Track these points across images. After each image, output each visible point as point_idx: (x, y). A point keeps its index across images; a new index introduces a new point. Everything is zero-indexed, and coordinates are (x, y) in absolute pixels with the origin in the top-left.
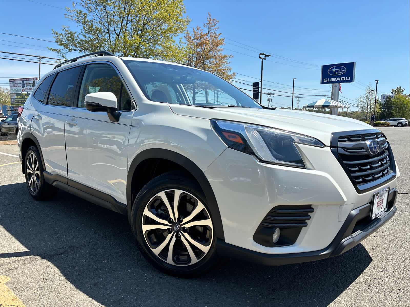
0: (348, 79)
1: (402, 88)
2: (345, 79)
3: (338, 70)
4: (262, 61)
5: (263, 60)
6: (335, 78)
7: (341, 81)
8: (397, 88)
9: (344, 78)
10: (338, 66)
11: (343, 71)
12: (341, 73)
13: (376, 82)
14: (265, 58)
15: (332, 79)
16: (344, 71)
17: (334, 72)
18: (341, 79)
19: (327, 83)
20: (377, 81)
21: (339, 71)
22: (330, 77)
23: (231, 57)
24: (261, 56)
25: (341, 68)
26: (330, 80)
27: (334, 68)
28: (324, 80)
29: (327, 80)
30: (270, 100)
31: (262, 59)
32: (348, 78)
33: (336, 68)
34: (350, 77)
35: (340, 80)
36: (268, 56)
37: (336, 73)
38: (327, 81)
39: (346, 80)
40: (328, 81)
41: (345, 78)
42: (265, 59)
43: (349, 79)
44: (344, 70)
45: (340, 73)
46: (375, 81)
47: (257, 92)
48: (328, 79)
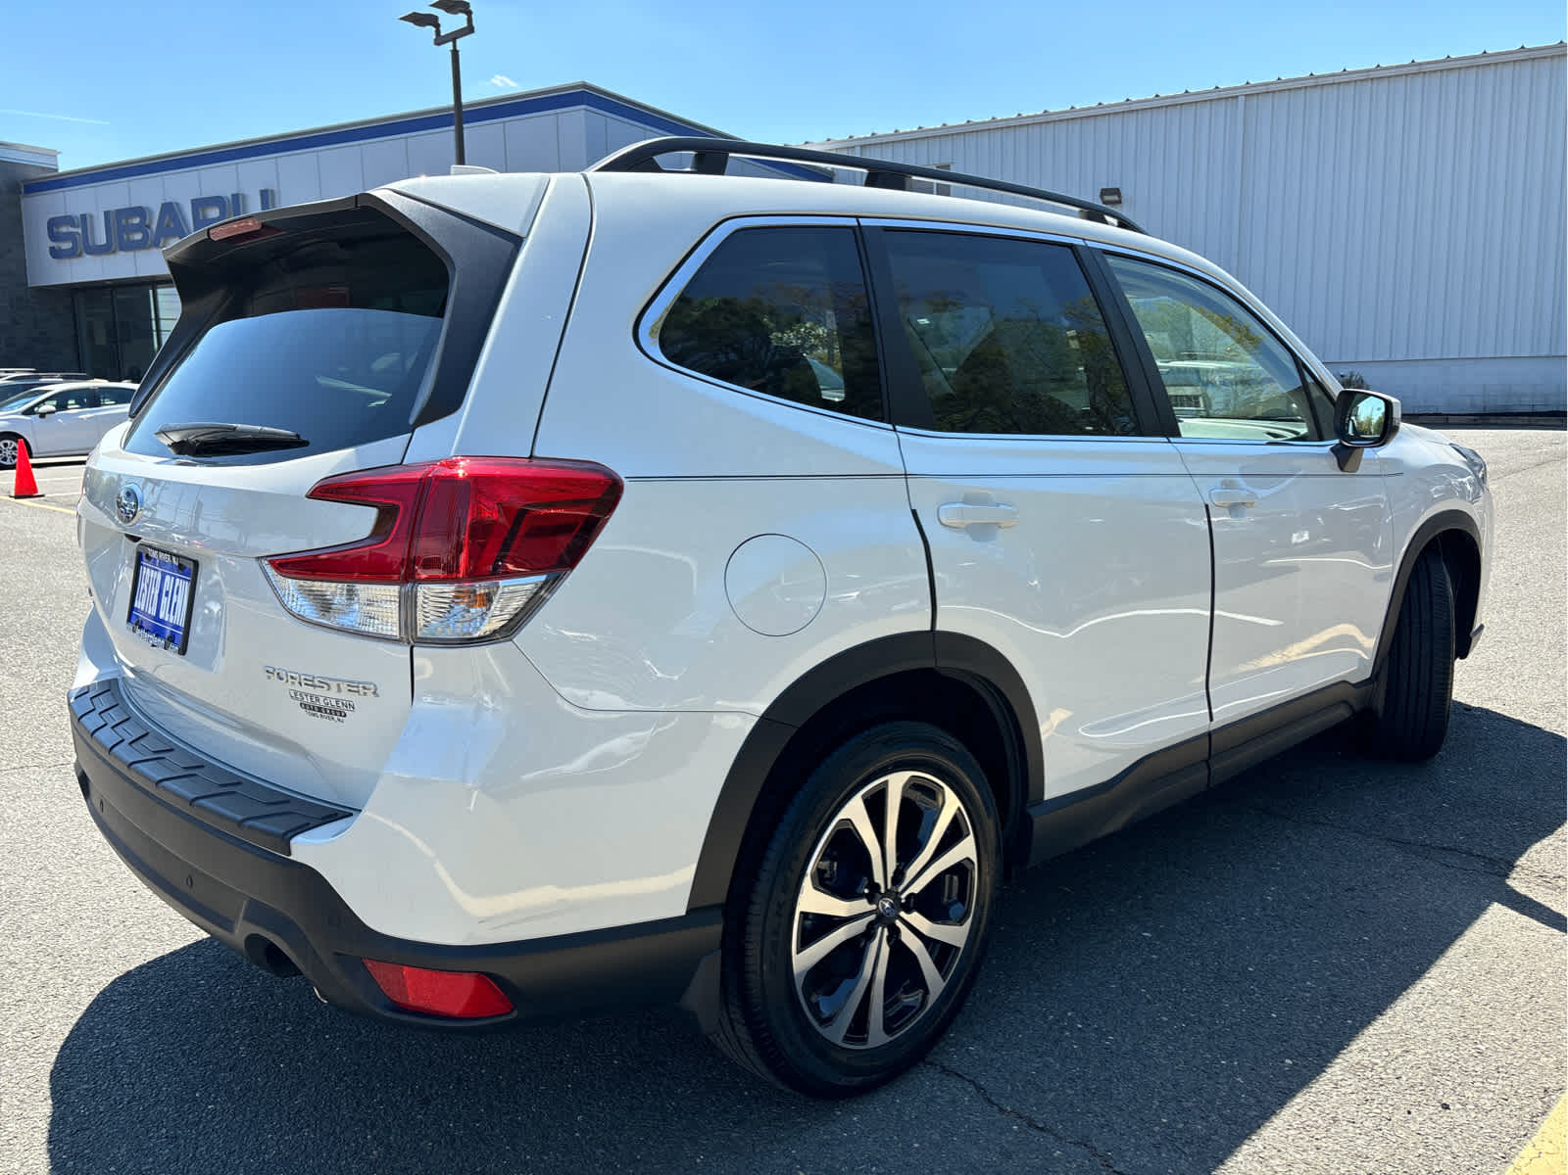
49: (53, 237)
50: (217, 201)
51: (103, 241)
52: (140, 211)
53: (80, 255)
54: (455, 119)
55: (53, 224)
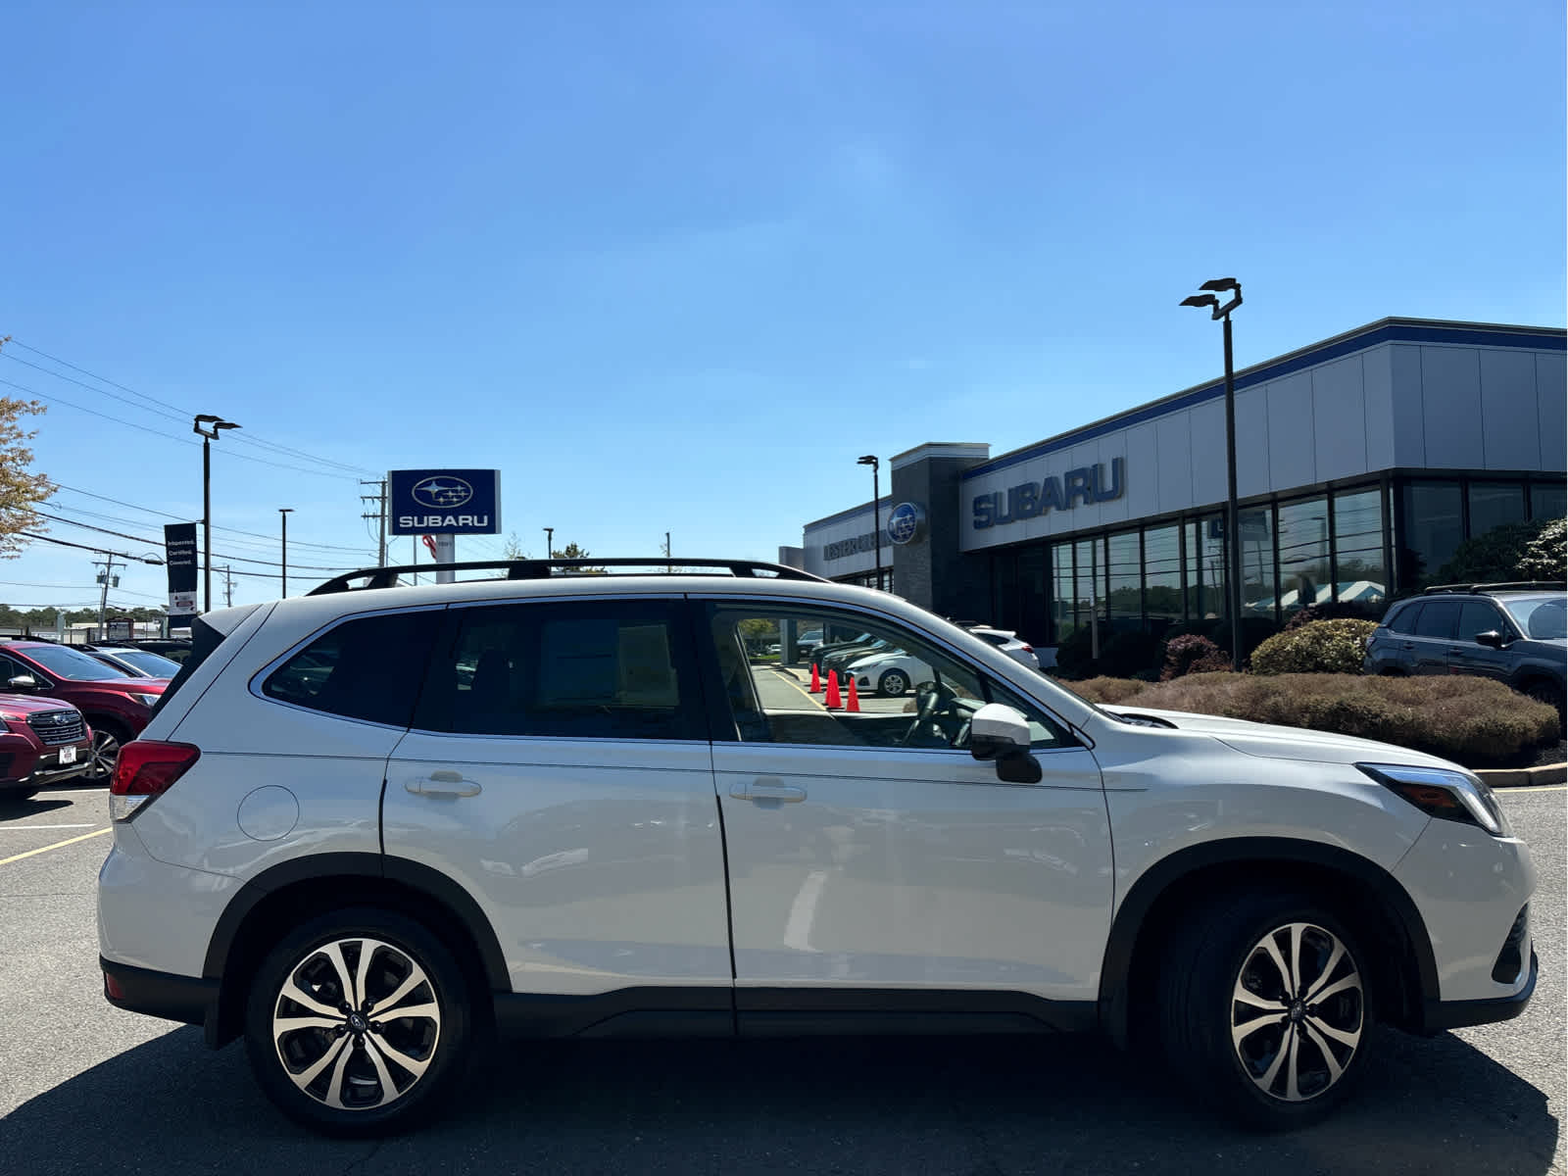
0: (483, 522)
1: (579, 549)
2: (471, 520)
3: (447, 491)
4: (207, 446)
5: (210, 440)
6: (440, 518)
7: (459, 527)
8: (568, 548)
9: (467, 519)
10: (448, 478)
11: (463, 494)
12: (458, 502)
13: (547, 532)
14: (216, 431)
15: (430, 521)
16: (466, 497)
17: (434, 496)
18: (457, 523)
19: (413, 531)
20: (550, 530)
21: (450, 494)
22: (421, 513)
23: (34, 409)
24: (203, 425)
25: (457, 483)
26: (421, 521)
27: (434, 483)
28: (401, 519)
29: (411, 522)
30: (111, 580)
31: (207, 437)
32: (481, 521)
33: (438, 485)
34: (486, 518)
35: (455, 524)
36: (231, 426)
37: (441, 500)
38: (413, 526)
39: (476, 524)
40: (416, 525)
41: (470, 517)
42: (215, 436)
43: (485, 524)
44: (467, 491)
45: (455, 500)
46: (546, 530)
47: (189, 562)
48: (416, 518)
49: (978, 512)
50: (1081, 472)
51: (1006, 512)
52: (1030, 487)
53: (992, 526)
54: (1226, 387)
55: (978, 501)
